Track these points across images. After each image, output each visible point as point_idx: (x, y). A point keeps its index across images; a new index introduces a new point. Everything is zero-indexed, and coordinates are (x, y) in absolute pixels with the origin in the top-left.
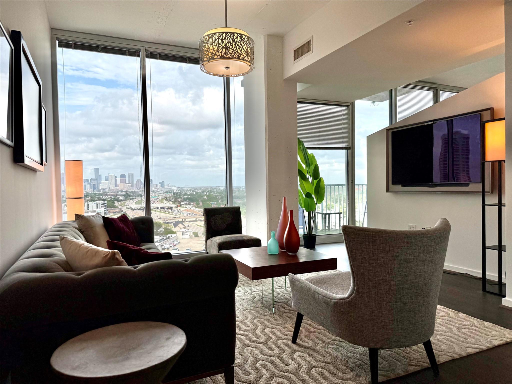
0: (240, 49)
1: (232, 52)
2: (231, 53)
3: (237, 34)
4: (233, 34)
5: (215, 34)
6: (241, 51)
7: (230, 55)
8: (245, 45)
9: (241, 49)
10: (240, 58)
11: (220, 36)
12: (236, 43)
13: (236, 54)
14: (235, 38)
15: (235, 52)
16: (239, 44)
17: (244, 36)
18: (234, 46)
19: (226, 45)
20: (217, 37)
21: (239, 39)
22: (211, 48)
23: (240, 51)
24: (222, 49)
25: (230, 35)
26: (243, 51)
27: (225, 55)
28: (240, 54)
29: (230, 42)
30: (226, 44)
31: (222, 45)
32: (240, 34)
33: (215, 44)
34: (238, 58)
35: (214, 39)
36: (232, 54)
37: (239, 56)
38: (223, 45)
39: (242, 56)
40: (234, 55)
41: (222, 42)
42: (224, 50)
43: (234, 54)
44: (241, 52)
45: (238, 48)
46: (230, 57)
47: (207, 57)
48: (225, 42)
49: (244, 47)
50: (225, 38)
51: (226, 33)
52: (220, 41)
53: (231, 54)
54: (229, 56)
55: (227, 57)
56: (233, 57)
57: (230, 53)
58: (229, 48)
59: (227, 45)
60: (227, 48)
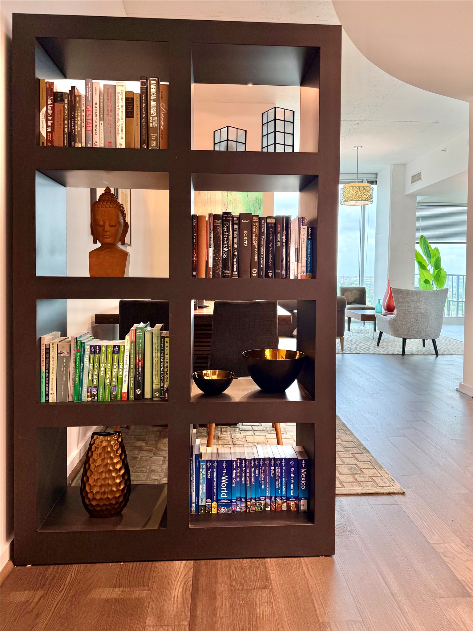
3: (362, 186)
4: (359, 187)
5: (349, 187)
8: (367, 192)
10: (363, 200)
11: (352, 189)
12: (361, 192)
14: (360, 189)
16: (363, 192)
17: (366, 187)
18: (360, 194)
20: (350, 189)
21: (363, 189)
22: (347, 195)
25: (358, 188)
26: (365, 195)
32: (364, 186)
33: (349, 193)
35: (348, 190)
38: (354, 193)
39: (364, 199)
41: (353, 192)
42: (354, 196)
45: (362, 194)
47: (344, 199)
48: (354, 192)
49: (366, 193)
50: (355, 189)
51: (355, 187)
52: (352, 191)
55: (356, 200)
59: (356, 193)
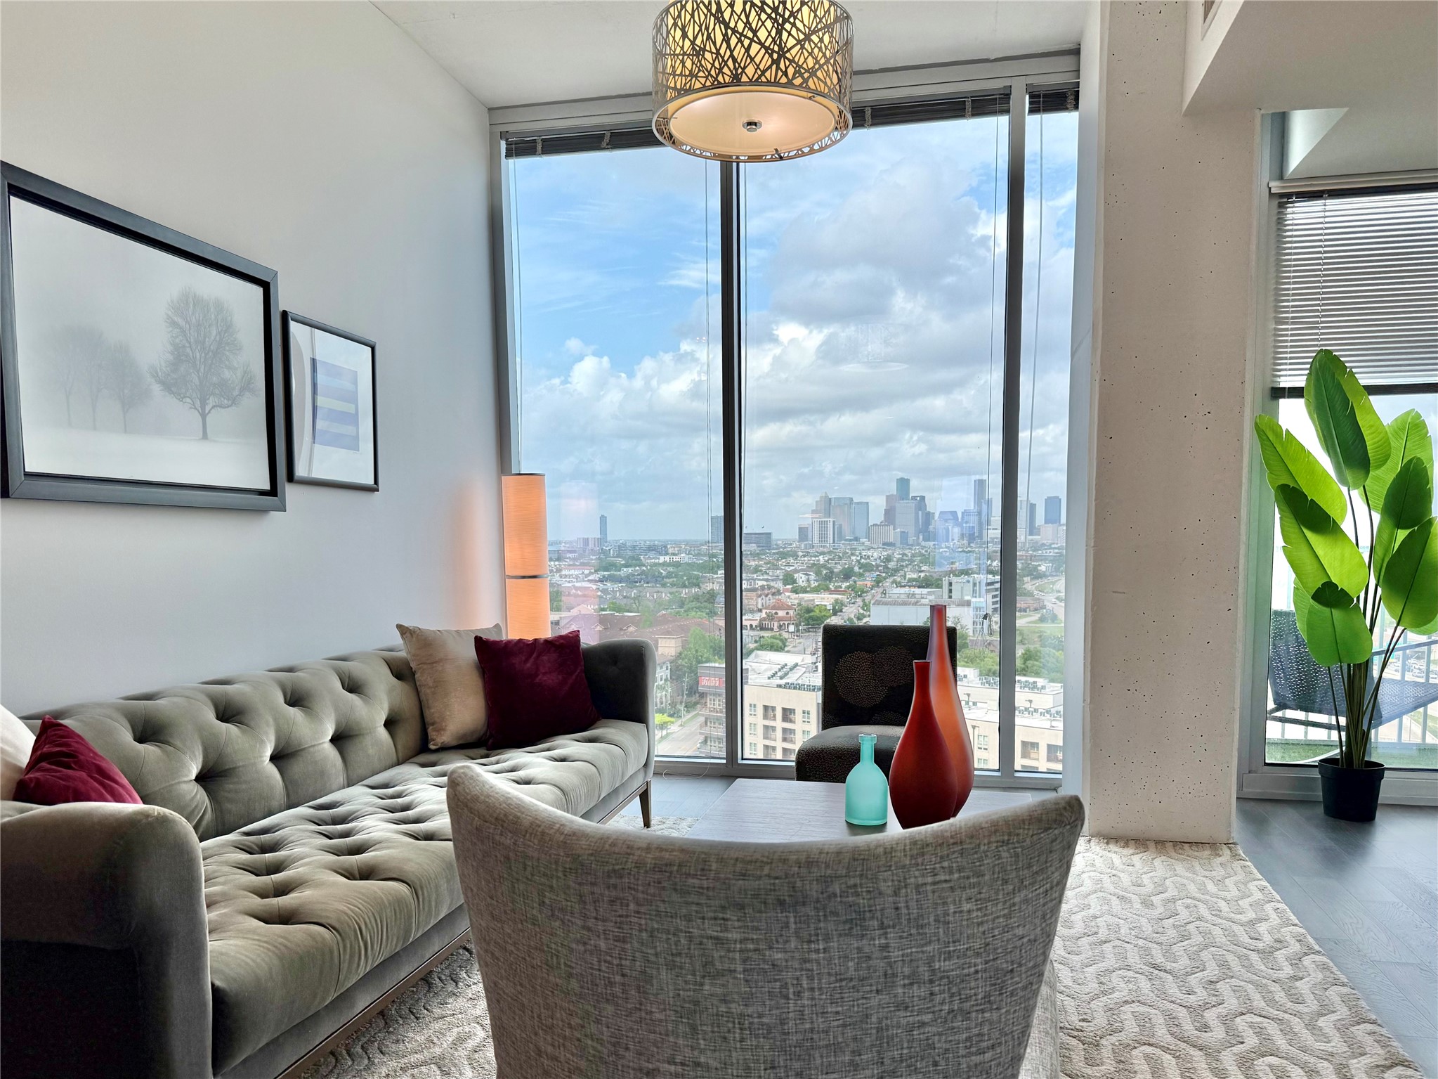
0: (743, 45)
1: (713, 65)
2: (709, 66)
6: (748, 50)
7: (707, 77)
9: (746, 42)
10: (744, 79)
13: (726, 70)
15: (723, 60)
16: (740, 26)
18: (719, 38)
19: (693, 43)
23: (743, 50)
24: (683, 62)
27: (691, 80)
28: (742, 65)
29: (707, 28)
30: (695, 38)
31: (682, 48)
34: (736, 80)
36: (713, 73)
37: (740, 70)
40: (717, 75)
41: (684, 35)
43: (721, 70)
44: (749, 55)
45: (734, 41)
46: (704, 85)
48: (690, 35)
49: (762, 34)
50: (692, 16)
53: (709, 72)
54: (703, 80)
55: (698, 85)
56: (716, 83)
57: (707, 70)
58: (704, 50)
59: (698, 42)
60: (698, 55)
